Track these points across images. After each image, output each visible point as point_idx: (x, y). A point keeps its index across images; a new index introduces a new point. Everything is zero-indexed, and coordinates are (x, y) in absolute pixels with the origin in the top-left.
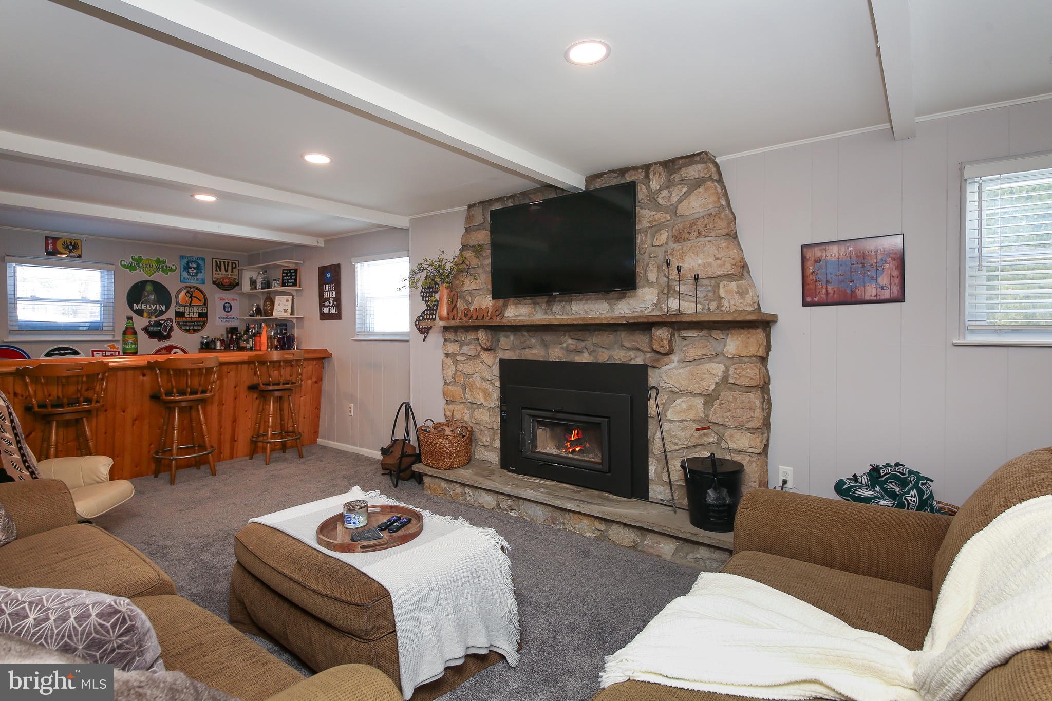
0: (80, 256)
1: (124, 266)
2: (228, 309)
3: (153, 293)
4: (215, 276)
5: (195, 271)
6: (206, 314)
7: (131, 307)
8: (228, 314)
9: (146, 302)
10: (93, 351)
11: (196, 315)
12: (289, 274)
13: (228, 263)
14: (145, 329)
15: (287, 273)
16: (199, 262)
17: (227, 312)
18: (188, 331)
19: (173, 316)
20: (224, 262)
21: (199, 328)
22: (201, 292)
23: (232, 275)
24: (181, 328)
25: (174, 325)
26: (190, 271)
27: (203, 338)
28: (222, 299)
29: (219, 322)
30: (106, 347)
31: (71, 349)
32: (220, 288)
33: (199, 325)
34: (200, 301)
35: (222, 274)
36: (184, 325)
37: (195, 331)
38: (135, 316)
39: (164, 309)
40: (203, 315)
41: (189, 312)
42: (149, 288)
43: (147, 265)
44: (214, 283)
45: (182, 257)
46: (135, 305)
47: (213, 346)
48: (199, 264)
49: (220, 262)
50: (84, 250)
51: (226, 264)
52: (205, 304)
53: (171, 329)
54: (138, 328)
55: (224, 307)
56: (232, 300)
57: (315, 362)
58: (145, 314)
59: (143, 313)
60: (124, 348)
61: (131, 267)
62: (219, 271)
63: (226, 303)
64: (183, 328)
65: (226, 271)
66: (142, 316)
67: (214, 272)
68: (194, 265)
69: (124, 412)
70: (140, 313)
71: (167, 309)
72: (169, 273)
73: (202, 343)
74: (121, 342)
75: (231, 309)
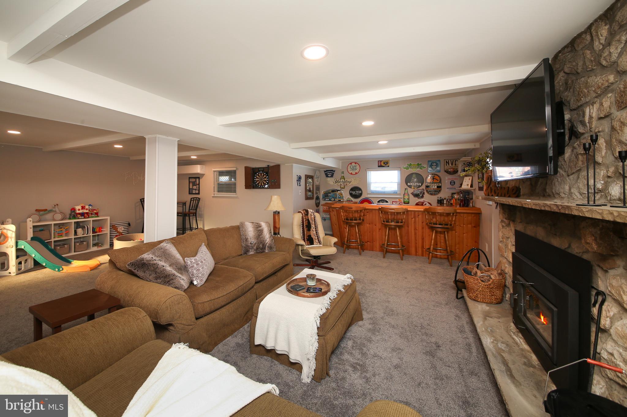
0: (389, 166)
1: (404, 168)
2: (453, 184)
3: (416, 178)
4: (445, 168)
5: (435, 167)
6: (441, 186)
7: (407, 184)
8: (453, 186)
9: (413, 182)
10: (393, 201)
11: (436, 187)
12: (469, 165)
13: (453, 161)
14: (412, 194)
15: (468, 164)
16: (438, 162)
17: (452, 185)
18: (431, 194)
19: (424, 188)
20: (451, 161)
21: (438, 193)
22: (438, 176)
23: (456, 167)
24: (428, 193)
25: (425, 191)
26: (433, 167)
27: (438, 197)
28: (449, 179)
29: (447, 190)
30: (397, 200)
31: (386, 200)
32: (448, 174)
33: (437, 192)
34: (438, 180)
35: (450, 167)
36: (430, 192)
37: (435, 194)
38: (409, 188)
39: (420, 185)
40: (439, 187)
41: (432, 186)
42: (414, 176)
43: (413, 167)
44: (445, 171)
45: (429, 161)
46: (408, 183)
47: (443, 202)
48: (437, 163)
49: (449, 161)
50: (390, 164)
51: (452, 161)
52: (440, 182)
53: (424, 193)
54: (410, 193)
55: (451, 183)
56: (455, 179)
57: (473, 215)
58: (412, 187)
59: (412, 186)
60: (404, 201)
61: (407, 168)
62: (448, 165)
63: (452, 181)
64: (429, 193)
65: (452, 165)
66: (411, 188)
67: (445, 166)
68: (435, 164)
69: (376, 226)
70: (410, 187)
71: (422, 185)
72: (423, 169)
73: (438, 200)
74: (403, 198)
75: (454, 184)
